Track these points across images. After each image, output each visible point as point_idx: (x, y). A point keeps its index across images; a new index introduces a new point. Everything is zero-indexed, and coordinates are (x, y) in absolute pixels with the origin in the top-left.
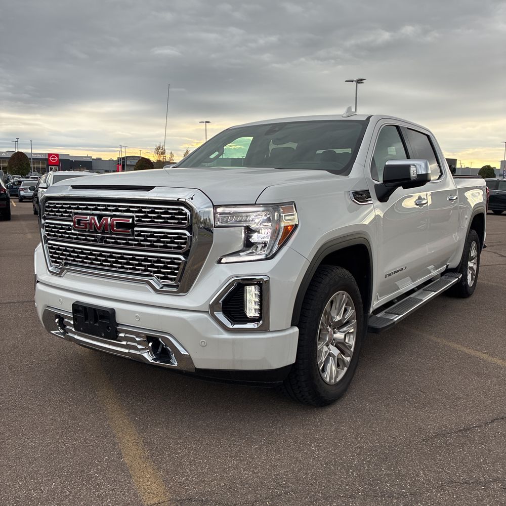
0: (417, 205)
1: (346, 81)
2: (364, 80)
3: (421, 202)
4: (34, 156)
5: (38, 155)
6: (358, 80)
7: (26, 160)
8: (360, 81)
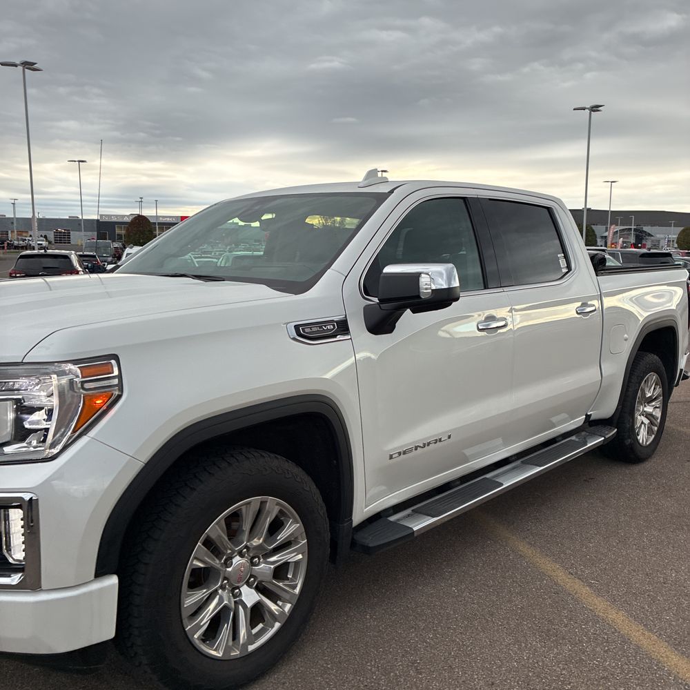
0: (480, 330)
1: (574, 109)
2: (602, 106)
3: (488, 325)
4: (161, 220)
5: (168, 219)
6: (593, 108)
7: (149, 226)
8: (595, 108)
